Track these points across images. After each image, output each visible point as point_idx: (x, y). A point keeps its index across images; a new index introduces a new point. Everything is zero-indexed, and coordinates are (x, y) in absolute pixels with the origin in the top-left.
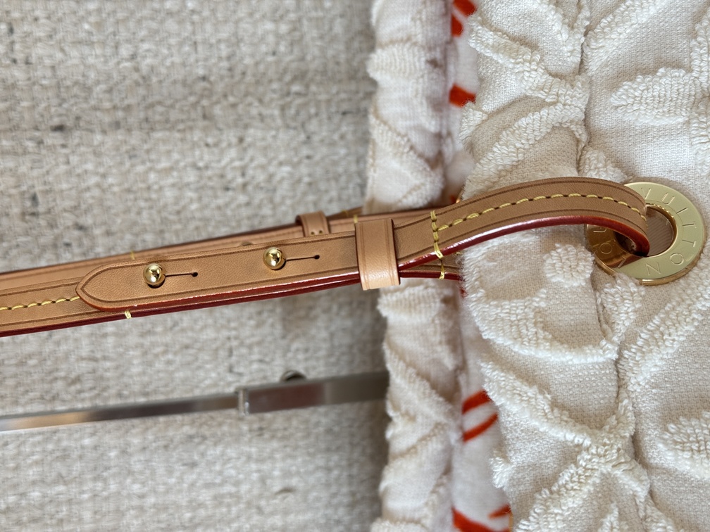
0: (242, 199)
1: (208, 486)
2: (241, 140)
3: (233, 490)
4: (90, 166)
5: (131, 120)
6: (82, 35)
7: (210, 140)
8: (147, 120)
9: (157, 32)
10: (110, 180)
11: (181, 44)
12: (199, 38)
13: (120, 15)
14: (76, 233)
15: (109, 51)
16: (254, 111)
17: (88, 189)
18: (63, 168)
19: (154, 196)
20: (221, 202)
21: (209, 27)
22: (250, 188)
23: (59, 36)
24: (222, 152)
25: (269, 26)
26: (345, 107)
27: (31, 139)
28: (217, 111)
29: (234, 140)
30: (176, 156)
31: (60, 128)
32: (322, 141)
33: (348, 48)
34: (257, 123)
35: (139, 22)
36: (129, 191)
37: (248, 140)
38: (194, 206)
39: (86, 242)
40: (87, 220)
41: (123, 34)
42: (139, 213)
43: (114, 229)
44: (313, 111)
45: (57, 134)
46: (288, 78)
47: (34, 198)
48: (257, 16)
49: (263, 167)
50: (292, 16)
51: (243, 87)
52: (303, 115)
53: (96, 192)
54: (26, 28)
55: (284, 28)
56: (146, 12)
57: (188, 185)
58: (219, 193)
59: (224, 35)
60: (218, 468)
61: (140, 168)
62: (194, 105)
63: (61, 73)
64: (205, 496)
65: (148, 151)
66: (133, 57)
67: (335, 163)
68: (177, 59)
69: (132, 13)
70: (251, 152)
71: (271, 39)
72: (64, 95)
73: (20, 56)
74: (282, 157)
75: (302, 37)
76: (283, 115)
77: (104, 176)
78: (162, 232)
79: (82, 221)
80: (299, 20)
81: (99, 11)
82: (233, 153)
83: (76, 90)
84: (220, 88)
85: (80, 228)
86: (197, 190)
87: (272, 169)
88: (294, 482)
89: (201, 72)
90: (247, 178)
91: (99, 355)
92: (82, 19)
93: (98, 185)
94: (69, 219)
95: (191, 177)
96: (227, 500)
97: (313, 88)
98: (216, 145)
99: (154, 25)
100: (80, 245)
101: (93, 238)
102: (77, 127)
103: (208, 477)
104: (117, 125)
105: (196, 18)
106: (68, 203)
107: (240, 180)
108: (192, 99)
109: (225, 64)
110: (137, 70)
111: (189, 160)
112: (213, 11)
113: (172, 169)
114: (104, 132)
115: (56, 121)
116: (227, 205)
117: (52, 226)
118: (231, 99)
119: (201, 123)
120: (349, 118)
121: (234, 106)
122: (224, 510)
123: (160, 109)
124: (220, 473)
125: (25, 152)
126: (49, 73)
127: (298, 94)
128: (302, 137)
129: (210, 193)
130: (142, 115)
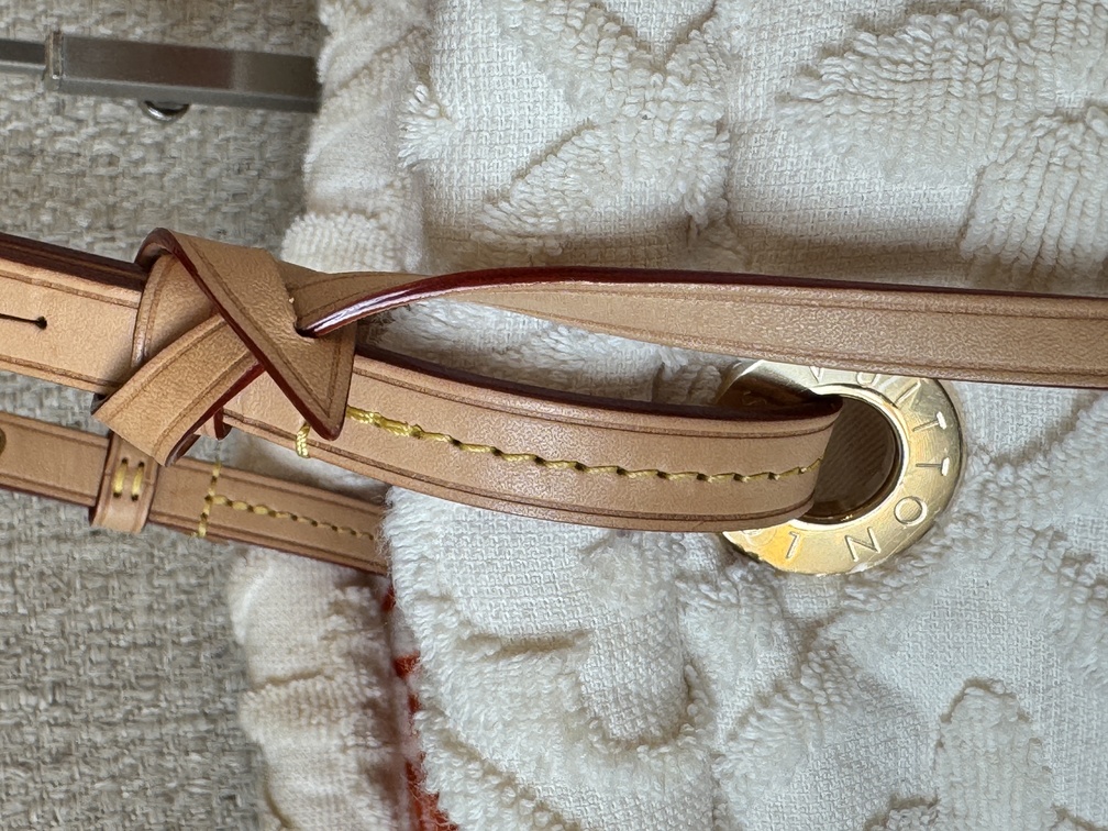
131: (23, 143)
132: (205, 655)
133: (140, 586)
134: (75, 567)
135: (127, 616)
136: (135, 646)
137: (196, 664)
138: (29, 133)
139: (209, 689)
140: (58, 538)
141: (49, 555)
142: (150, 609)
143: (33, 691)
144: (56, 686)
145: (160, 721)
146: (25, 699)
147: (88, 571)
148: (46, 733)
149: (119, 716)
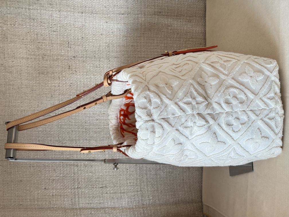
0: (99, 69)
1: (92, 111)
2: (99, 60)
3: (96, 112)
4: (78, 62)
5: (84, 56)
6: (78, 44)
7: (95, 60)
8: (86, 57)
9: (88, 44)
10: (80, 65)
11: (92, 46)
12: (94, 45)
13: (84, 42)
14: (75, 72)
15: (82, 47)
16: (102, 56)
17: (77, 66)
18: (74, 62)
19: (86, 67)
20: (96, 69)
21: (96, 44)
22: (100, 67)
23: (75, 44)
24: (97, 62)
25: (105, 44)
26: (115, 56)
27: (70, 58)
28: (96, 56)
29: (98, 60)
30: (90, 62)
31: (74, 57)
32: (112, 61)
33: (116, 48)
34: (102, 58)
35: (86, 43)
36: (83, 66)
37: (101, 60)
38: (92, 69)
39: (76, 73)
40: (77, 70)
41: (84, 44)
42: (84, 70)
43: (80, 72)
44: (110, 57)
45: (74, 58)
46: (107, 52)
47: (70, 66)
48: (103, 43)
49: (102, 64)
50: (108, 43)
51: (100, 53)
52: (109, 57)
53: (78, 66)
54: (71, 43)
55: (107, 45)
56: (87, 42)
57: (91, 66)
58: (96, 68)
59: (98, 45)
60: (93, 109)
61: (85, 63)
62: (93, 55)
63: (75, 49)
64: (91, 113)
65: (86, 61)
66: (85, 48)
67: (113, 65)
68: (91, 48)
69: (85, 42)
70: (101, 62)
71: (105, 46)
72: (75, 52)
73: (70, 47)
74: (105, 63)
75: (109, 46)
76: (106, 57)
77: (79, 64)
78: (87, 73)
79: (76, 70)
80: (109, 43)
81: (81, 41)
82: (98, 62)
83: (77, 52)
84: (97, 53)
85: (75, 71)
86: (92, 67)
87: (104, 65)
88: (105, 112)
89: (94, 50)
90: (100, 66)
91: (77, 90)
92: (78, 42)
93: (78, 65)
94: (74, 70)
95: (92, 65)
96: (95, 114)
97: (111, 53)
98: (96, 61)
99: (88, 43)
100: (75, 74)
101: (77, 73)
102: (76, 57)
103: (92, 110)
104: (82, 57)
105: (94, 43)
106: (74, 67)
107: (99, 66)
108: (93, 54)
109: (98, 49)
110: (85, 49)
111: (92, 63)
112: (97, 42)
113: (89, 64)
114: (80, 58)
115: (74, 56)
116: (97, 70)
117: (72, 70)
118: (98, 54)
119: (94, 58)
120: (116, 58)
121: (99, 55)
122: (94, 115)
123: (88, 55)
124: (94, 110)
125: (69, 60)
126: (73, 49)
127: (108, 54)
128: (109, 60)
129: (94, 67)
130: (86, 56)
131: (93, 97)
132: (107, 138)
133: (102, 132)
134: (97, 131)
135: (101, 135)
136: (102, 137)
137: (107, 139)
138: (94, 96)
139: (108, 141)
140: (96, 129)
141: (95, 130)
142: (103, 134)
143: (94, 140)
144: (96, 140)
145: (104, 143)
146: (93, 141)
147: (98, 131)
148: (95, 144)
149: (100, 143)
